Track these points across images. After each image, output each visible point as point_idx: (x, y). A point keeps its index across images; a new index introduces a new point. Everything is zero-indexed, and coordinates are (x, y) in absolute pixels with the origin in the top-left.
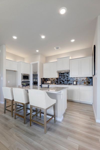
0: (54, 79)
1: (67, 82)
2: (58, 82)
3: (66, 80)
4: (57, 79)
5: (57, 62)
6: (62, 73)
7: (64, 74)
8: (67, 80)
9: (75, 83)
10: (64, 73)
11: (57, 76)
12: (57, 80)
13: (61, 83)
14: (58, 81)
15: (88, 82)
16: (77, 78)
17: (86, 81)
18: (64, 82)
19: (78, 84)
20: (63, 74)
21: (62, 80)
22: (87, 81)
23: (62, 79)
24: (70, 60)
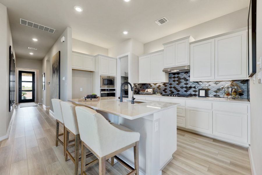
0: (160, 86)
1: (186, 91)
2: (166, 91)
3: (182, 88)
4: (164, 84)
5: (163, 50)
6: (174, 74)
7: (179, 75)
8: (186, 87)
9: (202, 93)
10: (178, 73)
11: (163, 79)
12: (165, 87)
13: (173, 92)
14: (166, 89)
15: (235, 92)
16: (210, 83)
17: (230, 89)
18: (179, 91)
19: (210, 95)
20: (176, 76)
21: (174, 88)
22: (234, 90)
23: (175, 84)
24: (191, 43)
